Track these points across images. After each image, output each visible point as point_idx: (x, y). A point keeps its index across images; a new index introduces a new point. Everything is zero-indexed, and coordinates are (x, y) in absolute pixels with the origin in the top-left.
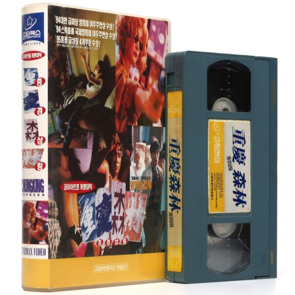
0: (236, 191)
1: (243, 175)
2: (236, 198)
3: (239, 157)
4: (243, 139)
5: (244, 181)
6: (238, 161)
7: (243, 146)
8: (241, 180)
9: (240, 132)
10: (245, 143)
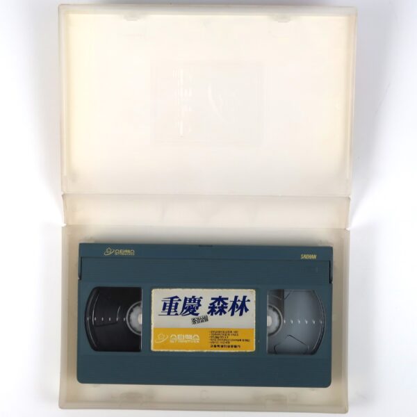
0: (231, 311)
1: (213, 301)
2: (239, 311)
3: (192, 306)
4: (172, 299)
5: (220, 299)
6: (197, 308)
7: (180, 300)
8: (219, 304)
9: (165, 304)
10: (176, 297)
